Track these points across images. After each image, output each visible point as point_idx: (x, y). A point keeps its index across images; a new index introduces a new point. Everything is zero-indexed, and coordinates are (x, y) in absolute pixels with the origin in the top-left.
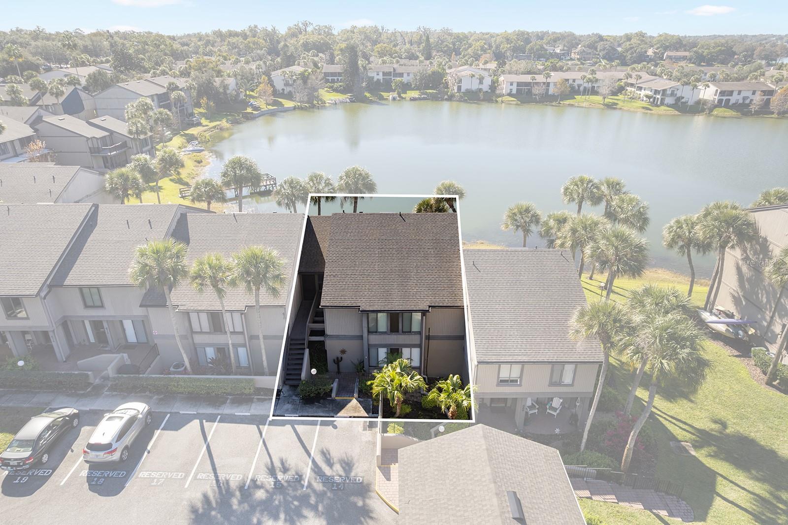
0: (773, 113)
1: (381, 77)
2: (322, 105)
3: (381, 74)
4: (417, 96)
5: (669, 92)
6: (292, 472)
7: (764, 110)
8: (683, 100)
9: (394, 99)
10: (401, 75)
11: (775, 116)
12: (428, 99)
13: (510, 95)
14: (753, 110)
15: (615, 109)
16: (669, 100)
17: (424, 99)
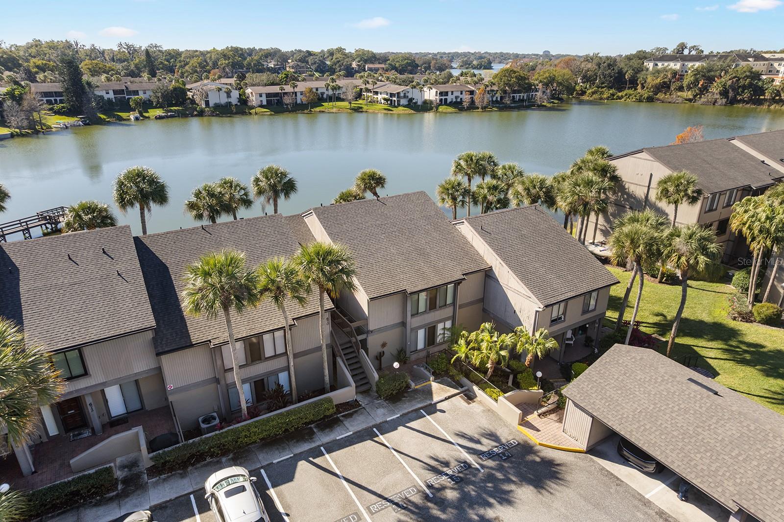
0: (478, 108)
1: (111, 95)
2: (47, 130)
3: (111, 92)
4: (163, 114)
5: (402, 95)
6: (453, 463)
7: (472, 106)
8: (414, 101)
9: (137, 119)
10: (136, 93)
11: (480, 110)
12: (176, 117)
13: (261, 106)
14: (465, 106)
15: (362, 112)
16: (404, 102)
17: (171, 116)
